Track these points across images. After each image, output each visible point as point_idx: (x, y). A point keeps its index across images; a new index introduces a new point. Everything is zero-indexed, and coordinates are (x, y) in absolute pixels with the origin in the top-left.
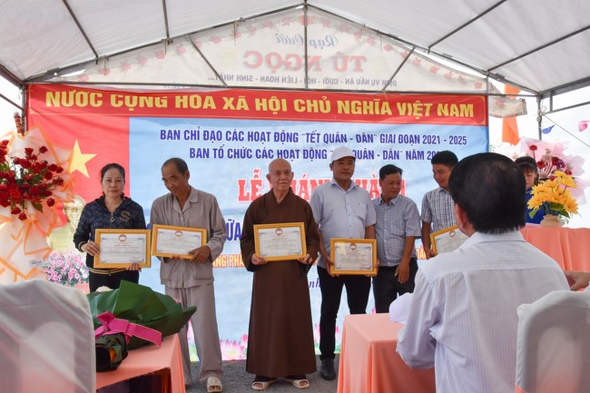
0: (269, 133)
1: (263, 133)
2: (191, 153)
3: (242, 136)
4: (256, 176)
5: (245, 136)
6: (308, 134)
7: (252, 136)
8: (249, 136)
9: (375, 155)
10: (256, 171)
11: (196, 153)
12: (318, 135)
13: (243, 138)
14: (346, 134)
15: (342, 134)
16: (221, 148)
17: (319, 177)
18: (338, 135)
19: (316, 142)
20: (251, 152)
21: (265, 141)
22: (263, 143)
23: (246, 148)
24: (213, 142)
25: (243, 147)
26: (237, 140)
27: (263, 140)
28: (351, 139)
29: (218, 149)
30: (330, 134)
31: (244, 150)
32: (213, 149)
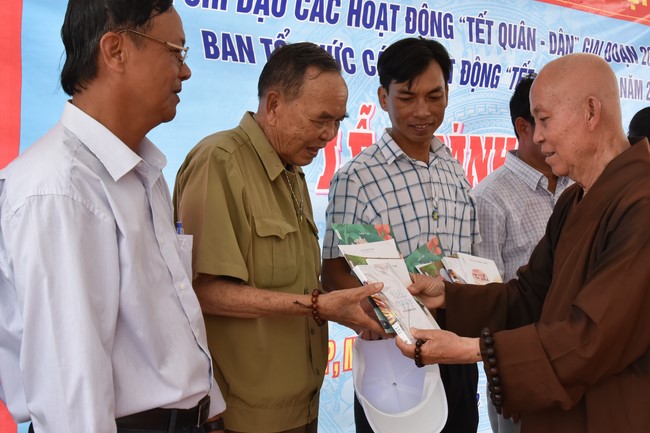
0: (395, 8)
1: (383, 6)
2: (207, 45)
3: (335, 9)
4: (363, 123)
5: (343, 11)
6: (470, 20)
7: (357, 13)
8: (352, 12)
11: (219, 44)
12: (490, 23)
13: (337, 16)
14: (534, 30)
15: (529, 29)
16: (281, 38)
17: (487, 131)
18: (522, 28)
19: (486, 41)
20: (352, 56)
21: (386, 28)
22: (381, 35)
23: (341, 44)
24: (261, 20)
25: (335, 42)
26: (321, 20)
27: (382, 27)
28: (543, 43)
29: (273, 42)
30: (510, 26)
31: (337, 49)
32: (262, 41)
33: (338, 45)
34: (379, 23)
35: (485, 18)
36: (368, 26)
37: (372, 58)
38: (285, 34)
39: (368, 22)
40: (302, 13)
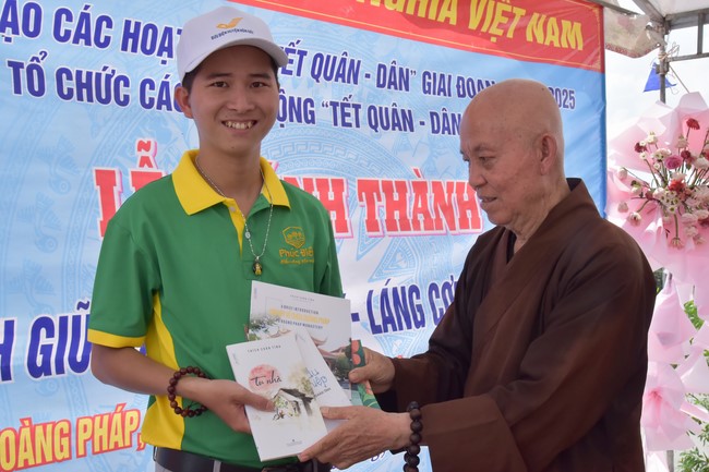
1: (168, 31)
3: (105, 32)
4: (145, 161)
5: (116, 34)
7: (135, 36)
8: (127, 35)
9: (416, 123)
10: (144, 146)
12: (302, 54)
13: (108, 39)
14: (359, 62)
15: (352, 61)
16: (35, 62)
17: (305, 172)
18: (343, 61)
19: (295, 72)
20: (127, 84)
21: (170, 55)
22: (164, 62)
23: (113, 71)
24: (8, 40)
25: (105, 68)
26: (88, 43)
27: (165, 54)
28: (368, 76)
29: (25, 66)
30: (329, 57)
31: (108, 77)
32: (10, 64)
33: (109, 72)
34: (162, 49)
35: (297, 48)
36: (149, 52)
37: (152, 87)
38: (40, 57)
39: (148, 48)
40: (62, 34)
